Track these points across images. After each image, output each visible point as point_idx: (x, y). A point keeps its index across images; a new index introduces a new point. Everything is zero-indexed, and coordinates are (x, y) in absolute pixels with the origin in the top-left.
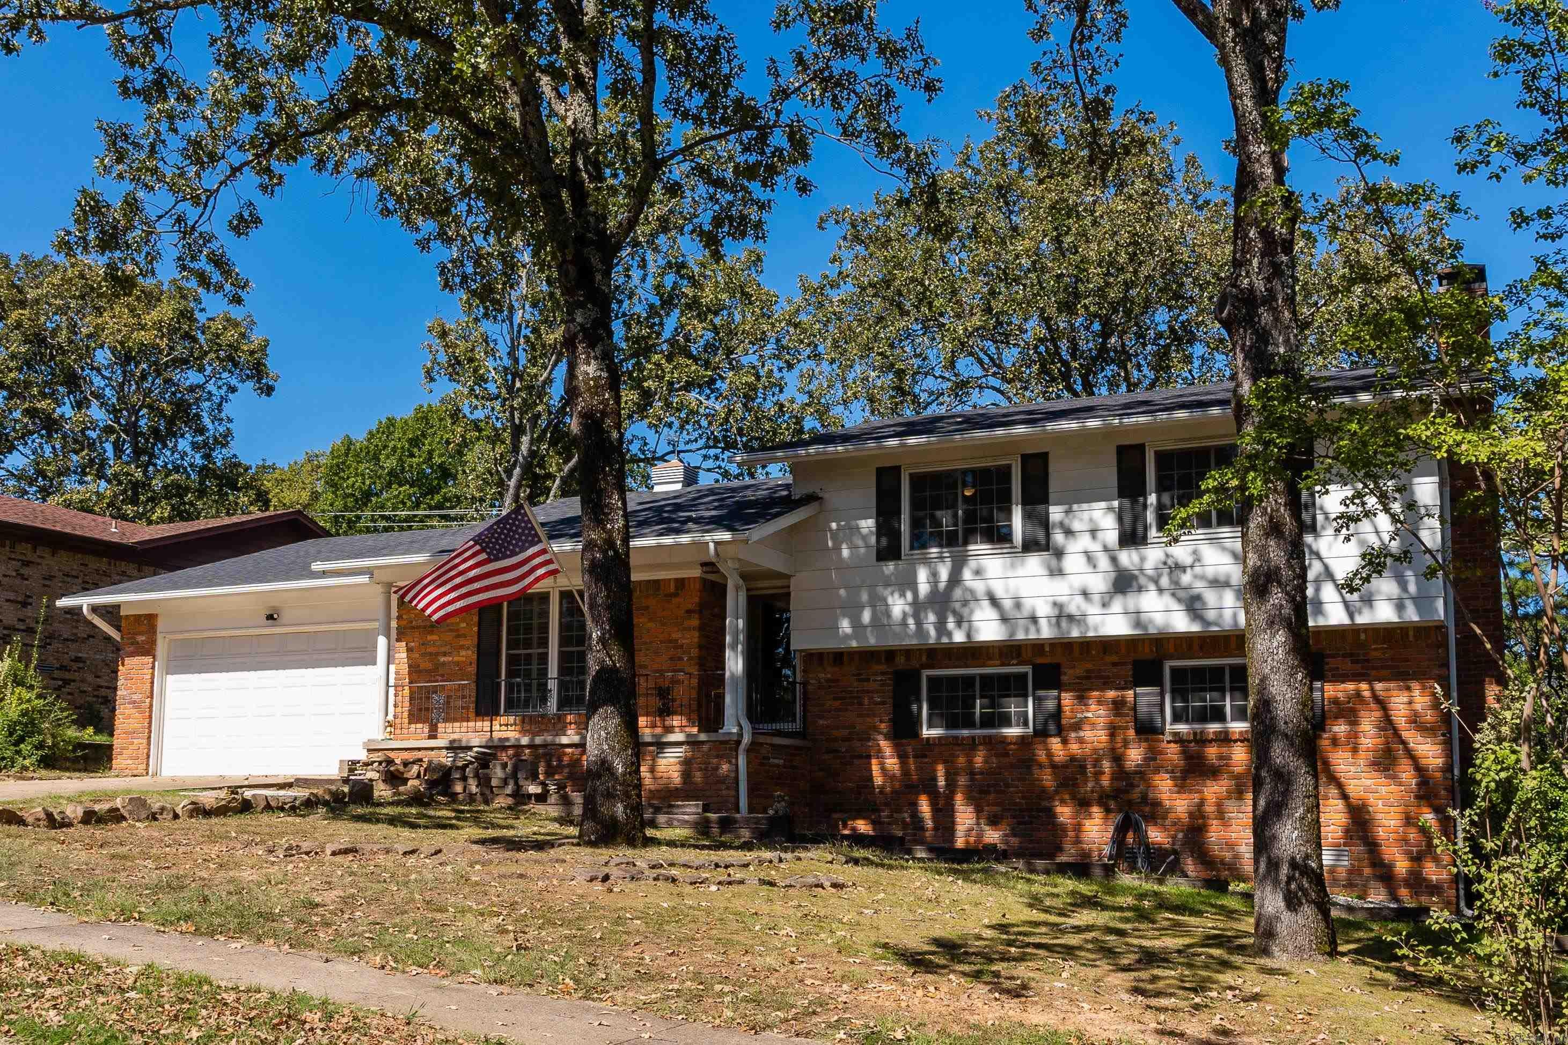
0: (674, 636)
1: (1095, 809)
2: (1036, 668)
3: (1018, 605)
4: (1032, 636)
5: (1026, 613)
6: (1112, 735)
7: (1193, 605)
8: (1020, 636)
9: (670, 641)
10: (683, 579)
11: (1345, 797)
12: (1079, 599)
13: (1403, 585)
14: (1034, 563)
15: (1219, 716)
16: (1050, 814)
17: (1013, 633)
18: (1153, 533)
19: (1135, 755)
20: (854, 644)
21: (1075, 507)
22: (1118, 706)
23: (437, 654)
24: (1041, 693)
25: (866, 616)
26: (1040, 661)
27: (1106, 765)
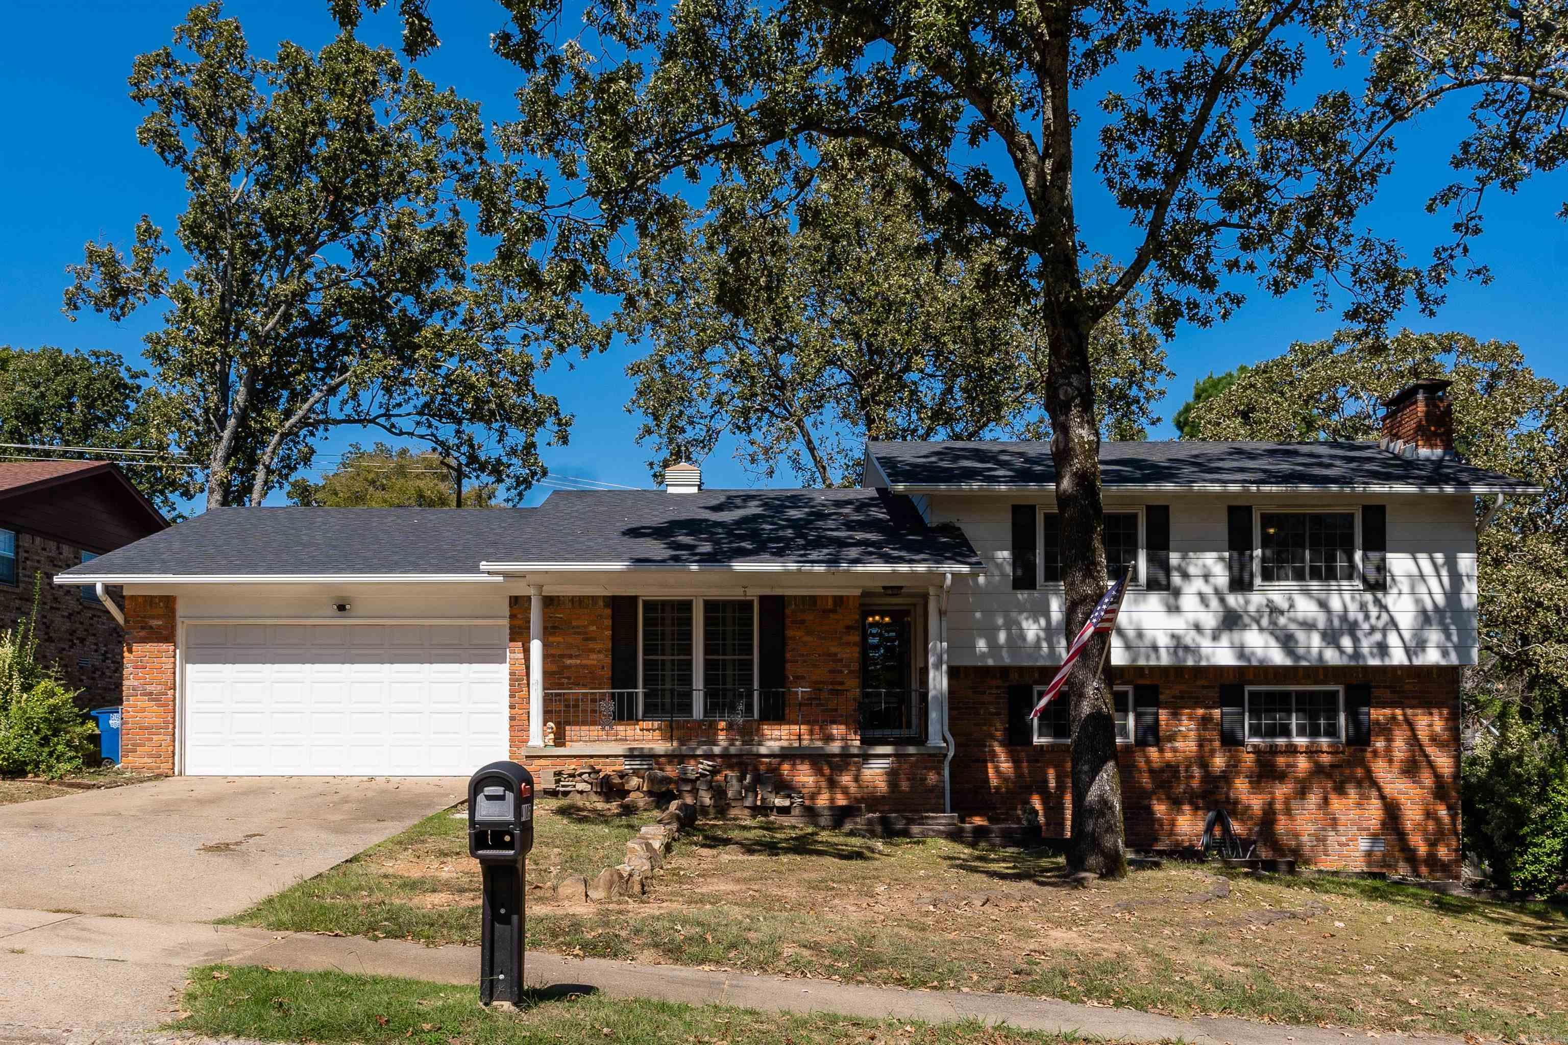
0: (833, 650)
1: (1186, 808)
2: (1137, 688)
3: (1140, 635)
4: (1153, 663)
5: (1147, 642)
6: (1200, 746)
7: (1287, 642)
8: (1142, 662)
9: (829, 655)
10: (841, 597)
11: (1382, 797)
12: (1193, 633)
13: (1448, 637)
14: (1154, 601)
15: (1285, 731)
16: (1149, 810)
17: (1134, 660)
18: (1258, 581)
19: (1219, 762)
20: (990, 662)
21: (1191, 554)
22: (1205, 721)
23: (562, 656)
24: (1140, 709)
25: (1002, 637)
26: (1141, 682)
27: (1197, 772)
